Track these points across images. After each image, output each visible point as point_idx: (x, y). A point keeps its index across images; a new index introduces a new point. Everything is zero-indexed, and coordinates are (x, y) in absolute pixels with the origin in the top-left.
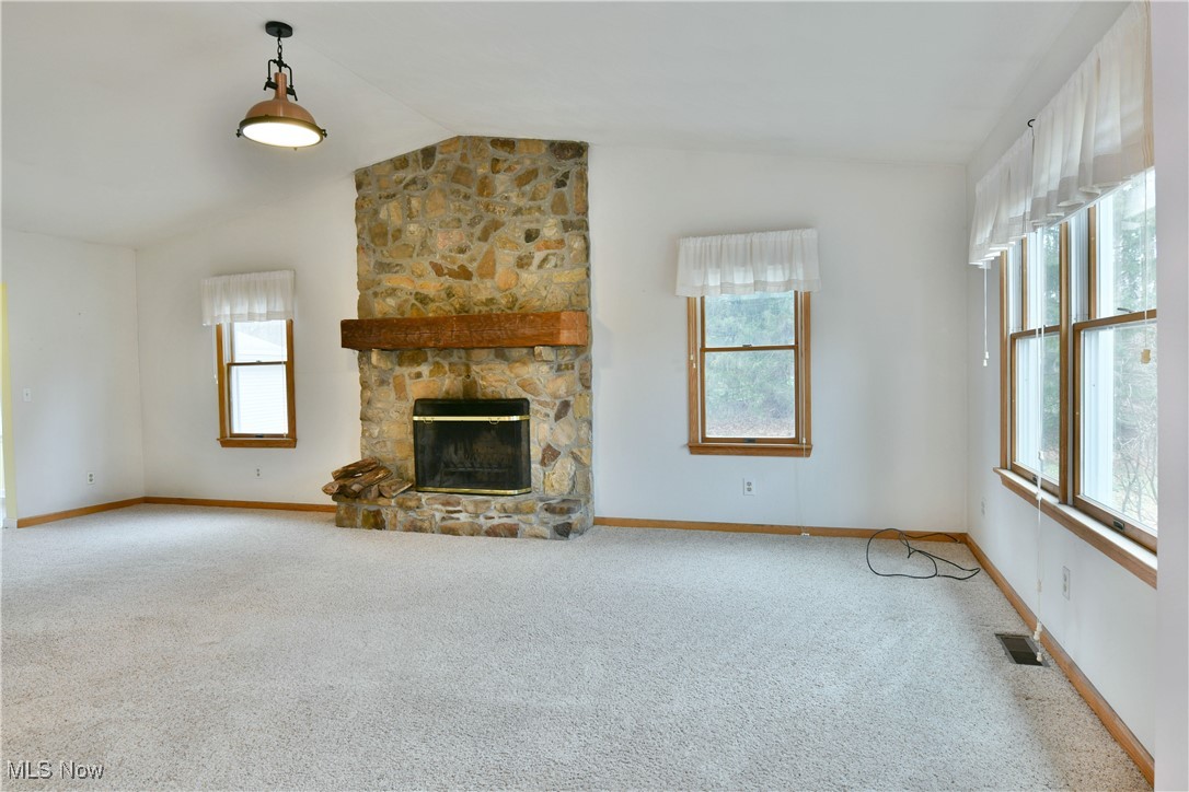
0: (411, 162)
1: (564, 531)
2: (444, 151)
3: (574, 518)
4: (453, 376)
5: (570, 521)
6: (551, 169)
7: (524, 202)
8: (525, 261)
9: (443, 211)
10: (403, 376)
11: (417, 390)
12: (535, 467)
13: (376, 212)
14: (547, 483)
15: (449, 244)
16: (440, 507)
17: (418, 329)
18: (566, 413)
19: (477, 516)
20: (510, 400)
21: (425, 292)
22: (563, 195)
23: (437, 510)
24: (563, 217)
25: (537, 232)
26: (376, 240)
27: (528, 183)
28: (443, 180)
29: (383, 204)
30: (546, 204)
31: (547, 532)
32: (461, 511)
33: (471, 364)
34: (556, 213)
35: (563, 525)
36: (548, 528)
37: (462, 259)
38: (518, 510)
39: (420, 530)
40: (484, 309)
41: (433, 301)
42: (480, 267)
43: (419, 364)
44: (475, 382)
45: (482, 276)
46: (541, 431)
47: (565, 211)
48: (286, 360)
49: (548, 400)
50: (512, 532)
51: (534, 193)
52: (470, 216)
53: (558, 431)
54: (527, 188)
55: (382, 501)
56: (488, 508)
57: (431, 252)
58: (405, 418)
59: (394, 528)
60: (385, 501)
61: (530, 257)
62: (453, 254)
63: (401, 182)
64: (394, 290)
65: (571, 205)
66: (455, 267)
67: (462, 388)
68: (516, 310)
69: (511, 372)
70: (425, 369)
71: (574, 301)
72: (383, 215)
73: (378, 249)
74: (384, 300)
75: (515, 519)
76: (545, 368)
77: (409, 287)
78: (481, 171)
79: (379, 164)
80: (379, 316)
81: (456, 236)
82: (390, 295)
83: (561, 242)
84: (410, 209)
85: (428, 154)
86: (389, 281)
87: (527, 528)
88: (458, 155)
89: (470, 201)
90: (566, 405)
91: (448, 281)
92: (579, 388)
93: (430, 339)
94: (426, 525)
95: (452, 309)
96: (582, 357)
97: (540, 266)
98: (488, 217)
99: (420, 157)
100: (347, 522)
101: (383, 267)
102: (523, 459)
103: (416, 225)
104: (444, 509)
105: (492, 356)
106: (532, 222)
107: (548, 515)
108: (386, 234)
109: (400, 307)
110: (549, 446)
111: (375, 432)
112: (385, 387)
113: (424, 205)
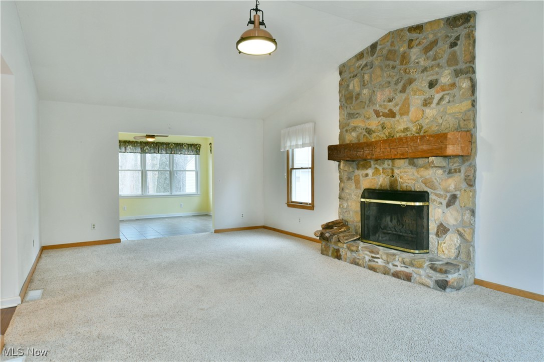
0: (365, 55)
1: (442, 285)
2: (382, 43)
3: (451, 277)
4: (384, 176)
5: (447, 279)
6: (447, 36)
7: (428, 63)
8: (428, 102)
9: (381, 78)
10: (359, 175)
11: (366, 184)
12: (432, 237)
13: (348, 86)
14: (440, 249)
15: (383, 97)
16: (368, 253)
17: (363, 148)
18: (454, 203)
19: (388, 263)
20: (417, 192)
21: (370, 127)
22: (455, 52)
23: (366, 254)
24: (454, 67)
25: (437, 81)
26: (347, 101)
27: (431, 50)
28: (381, 60)
29: (351, 81)
30: (443, 62)
31: (431, 283)
32: (379, 258)
33: (394, 168)
34: (449, 65)
35: (443, 281)
36: (431, 280)
37: (390, 105)
38: (412, 264)
39: (357, 264)
40: (402, 135)
41: (374, 132)
42: (400, 109)
43: (367, 169)
44: (397, 180)
45: (402, 114)
46: (437, 214)
47: (457, 63)
48: (311, 167)
49: (442, 193)
50: (408, 278)
51: (435, 56)
52: (395, 78)
53: (448, 214)
54: (431, 53)
55: (340, 244)
56: (394, 259)
57: (374, 104)
58: (358, 199)
59: (346, 260)
60: (341, 244)
61: (432, 98)
62: (385, 103)
63: (360, 67)
64: (355, 127)
65: (461, 58)
66: (386, 111)
67: (389, 183)
68: (422, 134)
69: (418, 173)
70: (370, 171)
71: (462, 124)
72: (351, 87)
73: (348, 106)
74: (351, 134)
75: (410, 270)
76: (440, 171)
77: (363, 125)
78: (402, 50)
79: (350, 59)
80: (348, 142)
81: (387, 93)
82: (353, 131)
83: (453, 85)
84: (364, 81)
85: (374, 47)
86: (354, 123)
87: (418, 278)
88: (389, 44)
89: (396, 70)
90: (454, 197)
91: (383, 119)
92: (464, 185)
93: (369, 154)
94: (361, 262)
95: (384, 136)
96: (467, 163)
97: (438, 104)
98: (406, 77)
99: (369, 50)
100: (325, 252)
101: (351, 116)
102: (424, 230)
103: (367, 90)
104: (370, 254)
105: (407, 164)
106: (433, 75)
107: (432, 271)
108: (352, 97)
109: (358, 137)
110: (441, 224)
111: (345, 206)
112: (350, 181)
113: (371, 77)
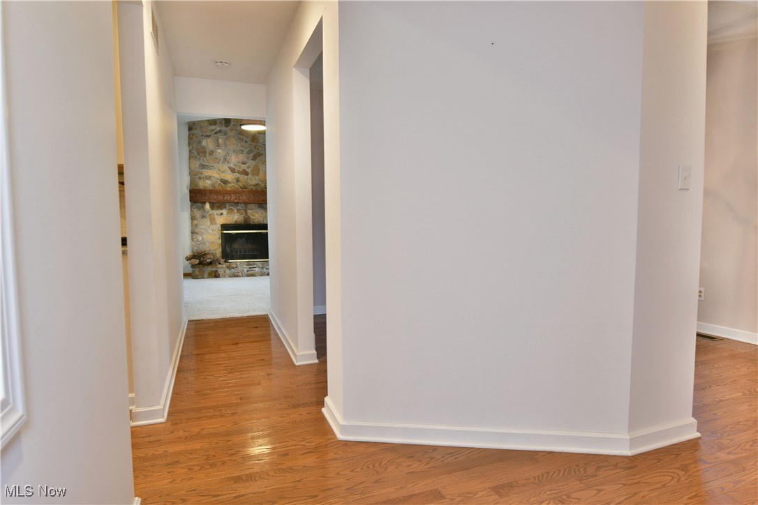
0: (218, 123)
4: (239, 215)
9: (235, 146)
10: (214, 214)
11: (221, 220)
13: (200, 142)
15: (237, 160)
16: (246, 266)
17: (230, 194)
20: (261, 224)
21: (226, 179)
23: (245, 268)
26: (200, 154)
28: (235, 133)
29: (204, 139)
33: (247, 210)
37: (244, 167)
39: (238, 276)
40: (254, 188)
41: (230, 183)
42: (252, 170)
43: (222, 209)
44: (250, 217)
45: (253, 175)
52: (247, 150)
55: (219, 266)
57: (229, 162)
58: (216, 232)
59: (224, 277)
60: (221, 266)
62: (240, 164)
63: (213, 131)
64: (210, 177)
66: (241, 170)
67: (243, 220)
70: (224, 211)
72: (204, 143)
73: (202, 159)
74: (204, 181)
77: (218, 176)
79: (201, 121)
80: (202, 188)
81: (241, 157)
82: (207, 179)
84: (218, 143)
85: (227, 121)
86: (207, 173)
89: (248, 144)
91: (238, 175)
93: (236, 199)
94: (240, 274)
95: (239, 187)
98: (256, 151)
100: (200, 276)
101: (203, 167)
103: (221, 150)
104: (248, 267)
105: (257, 207)
108: (205, 152)
109: (213, 184)
111: (200, 238)
112: (205, 219)
113: (225, 142)
